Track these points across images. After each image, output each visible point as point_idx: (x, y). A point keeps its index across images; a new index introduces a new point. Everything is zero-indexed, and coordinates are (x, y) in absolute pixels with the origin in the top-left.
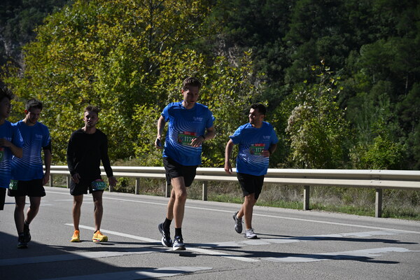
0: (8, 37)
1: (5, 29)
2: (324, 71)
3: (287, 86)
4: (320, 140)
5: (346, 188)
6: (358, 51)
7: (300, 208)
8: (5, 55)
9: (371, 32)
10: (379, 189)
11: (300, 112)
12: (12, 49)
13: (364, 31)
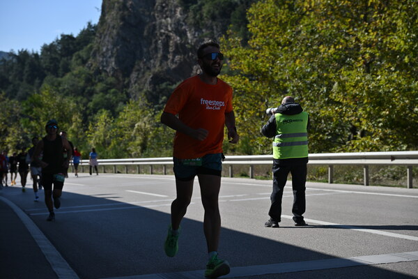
0: (191, 24)
1: (187, 17)
8: (188, 43)
12: (195, 37)
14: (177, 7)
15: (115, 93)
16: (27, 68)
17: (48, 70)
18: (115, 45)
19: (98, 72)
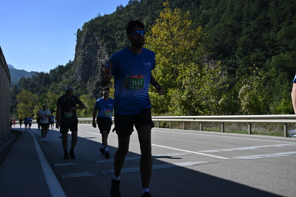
2: (255, 69)
3: (237, 77)
4: (255, 101)
5: (269, 123)
6: (271, 59)
7: (247, 133)
9: (277, 50)
10: (286, 124)
11: (244, 88)
13: (273, 50)
14: (106, 55)
15: (81, 90)
16: (43, 79)
17: (53, 80)
18: (80, 70)
19: (74, 81)
